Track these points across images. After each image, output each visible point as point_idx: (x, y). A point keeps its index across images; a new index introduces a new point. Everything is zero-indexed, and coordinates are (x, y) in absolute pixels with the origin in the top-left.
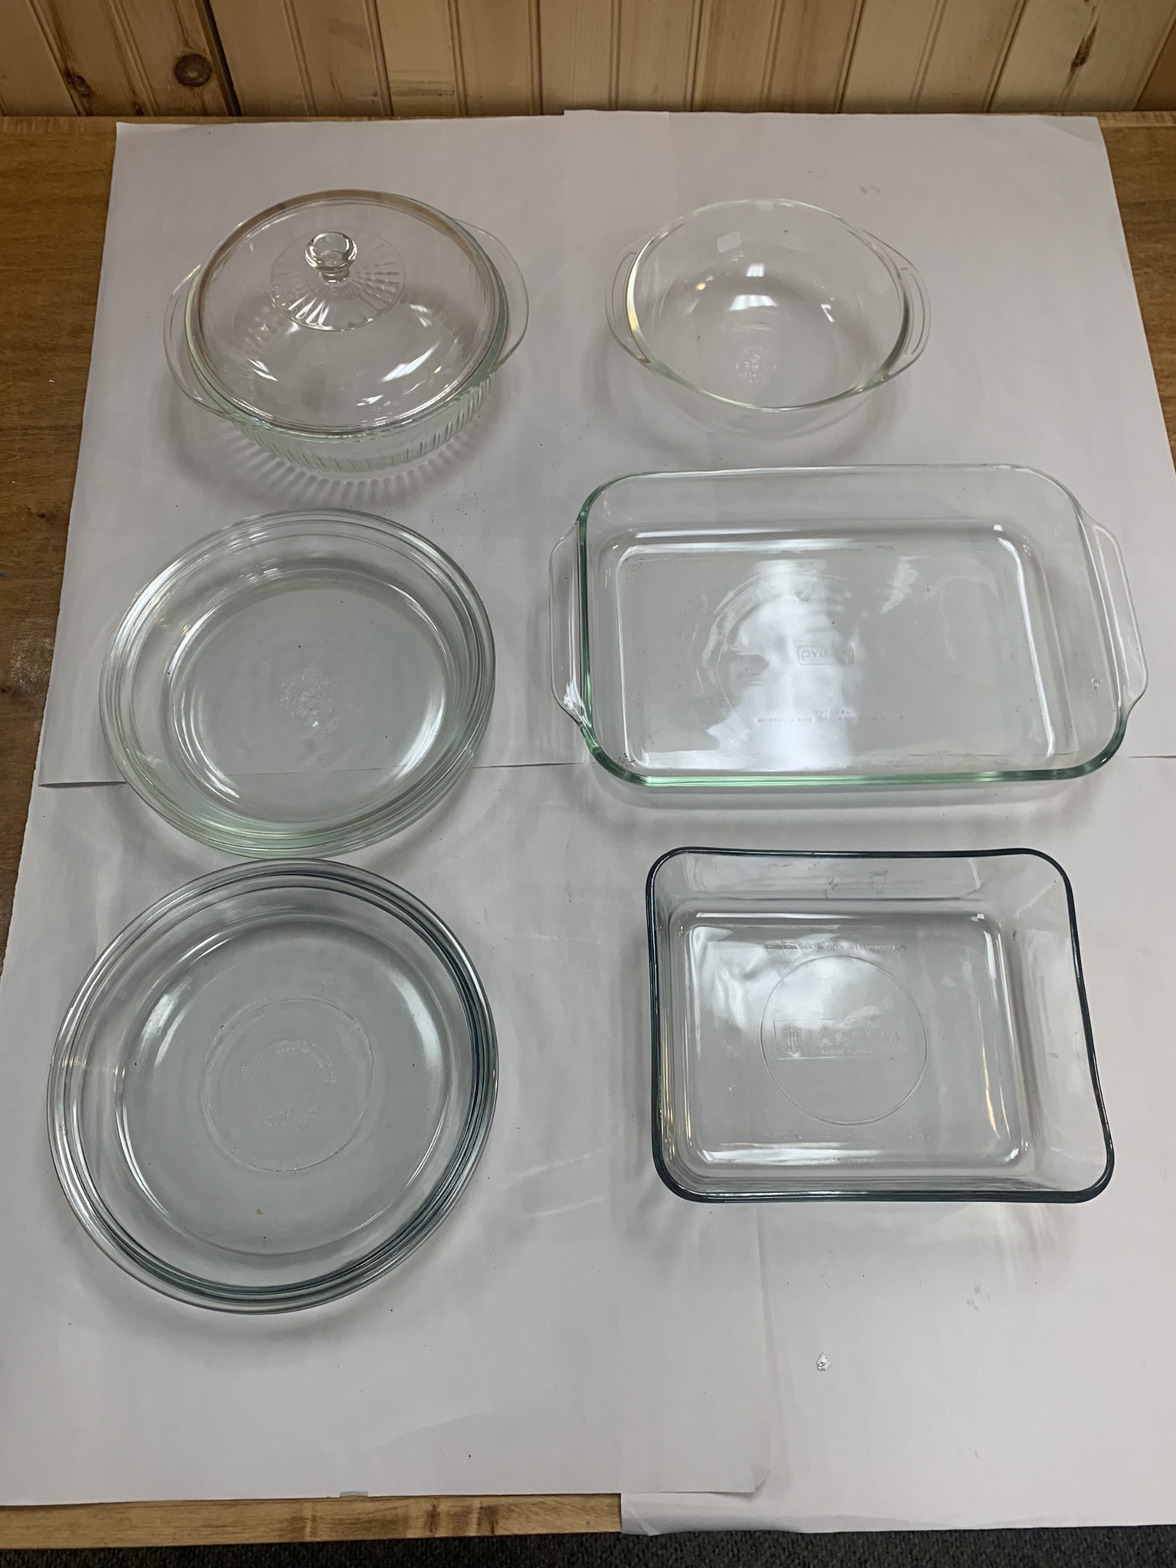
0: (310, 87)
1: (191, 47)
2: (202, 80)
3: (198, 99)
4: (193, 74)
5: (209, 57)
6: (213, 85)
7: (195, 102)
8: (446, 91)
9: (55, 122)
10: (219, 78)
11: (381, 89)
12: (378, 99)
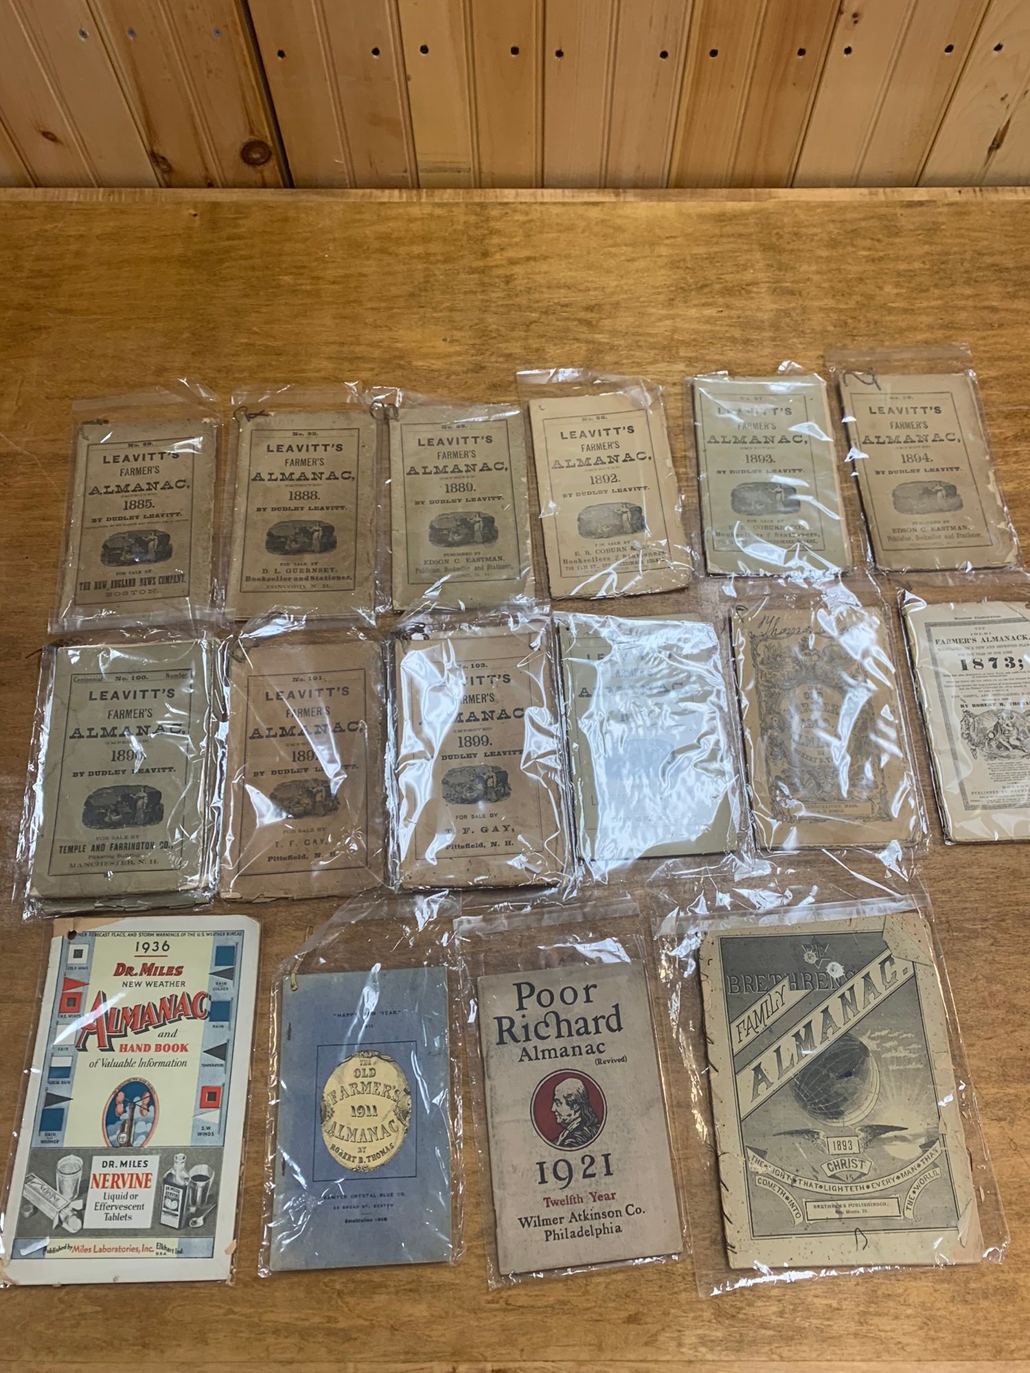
0: (352, 166)
1: (256, 135)
2: (263, 160)
3: (259, 175)
4: (256, 156)
5: (270, 143)
6: (273, 163)
7: (257, 177)
8: (463, 169)
9: (142, 193)
10: (278, 159)
11: (410, 166)
12: (408, 174)
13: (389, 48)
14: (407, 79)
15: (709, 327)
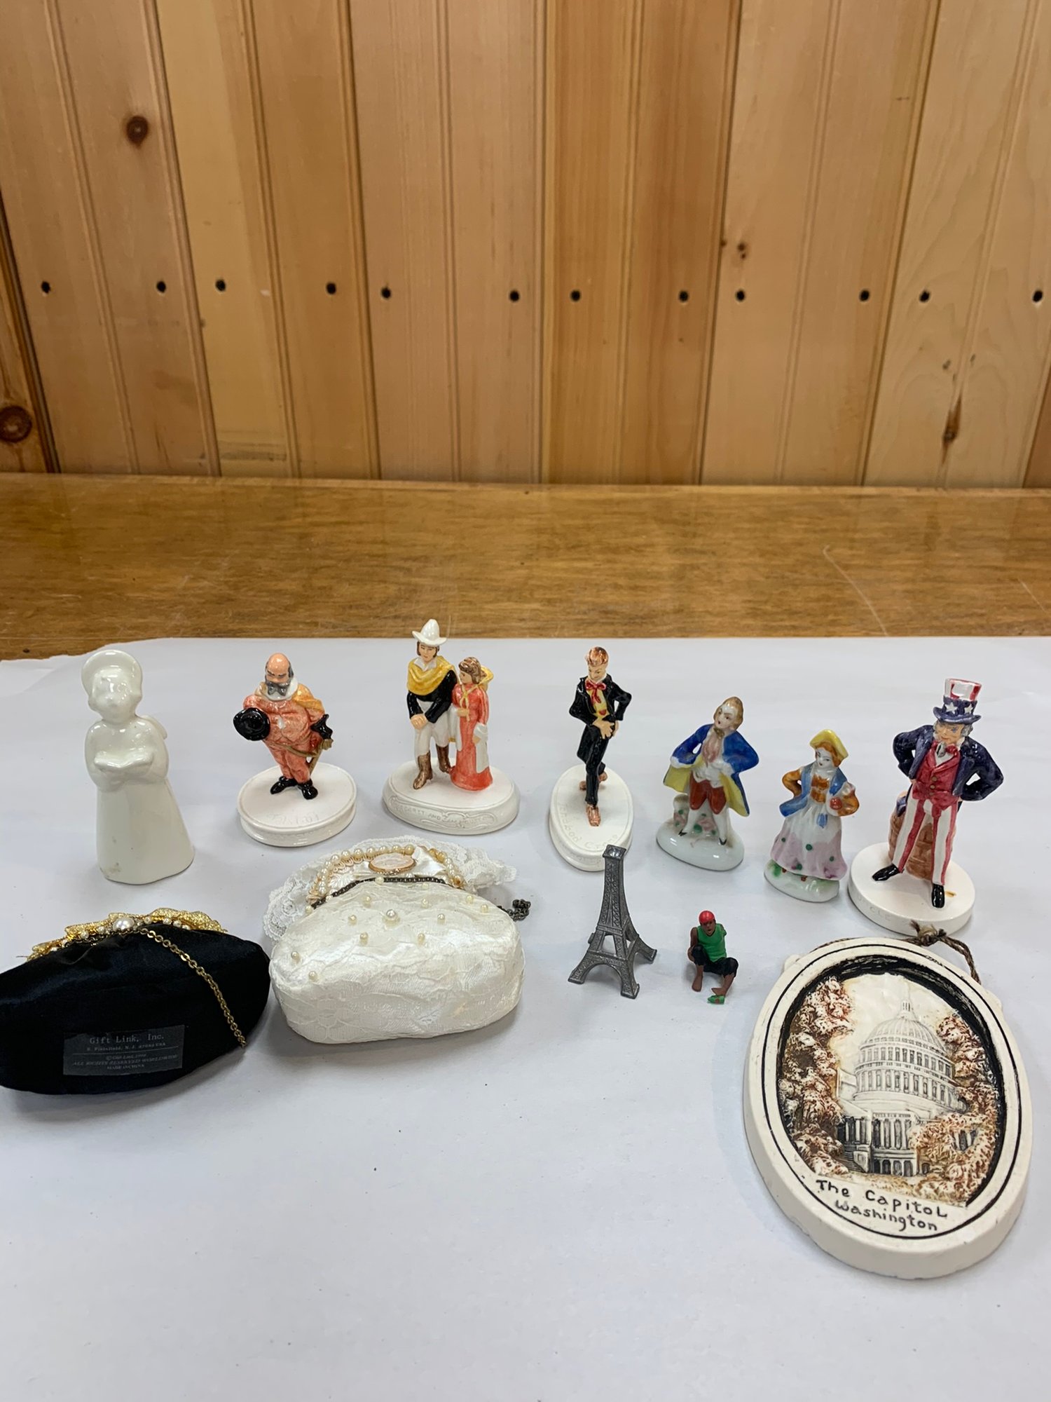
0: (135, 449)
1: (12, 399)
2: (20, 435)
3: (17, 458)
4: (12, 428)
5: (30, 409)
6: (33, 438)
7: (13, 460)
8: (278, 455)
10: (40, 435)
11: (209, 449)
12: (205, 462)
13: (177, 283)
14: (201, 324)
15: (581, 576)
